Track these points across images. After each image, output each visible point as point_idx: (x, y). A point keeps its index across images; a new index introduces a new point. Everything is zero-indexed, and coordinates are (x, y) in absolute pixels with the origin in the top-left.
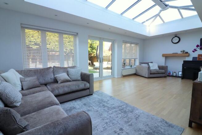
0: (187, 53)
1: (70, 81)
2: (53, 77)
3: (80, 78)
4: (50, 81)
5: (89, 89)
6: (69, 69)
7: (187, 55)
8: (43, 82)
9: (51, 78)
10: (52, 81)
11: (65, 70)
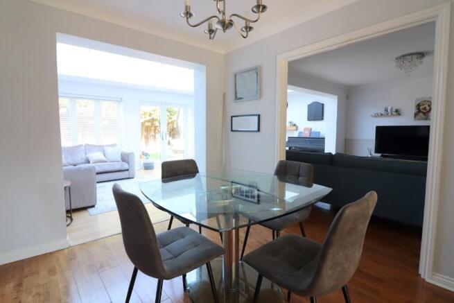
0: (295, 125)
1: (106, 162)
2: (84, 157)
3: (120, 159)
4: (80, 161)
5: (128, 170)
6: (106, 148)
7: (294, 128)
8: (72, 162)
9: (82, 159)
10: (84, 161)
11: (101, 148)
